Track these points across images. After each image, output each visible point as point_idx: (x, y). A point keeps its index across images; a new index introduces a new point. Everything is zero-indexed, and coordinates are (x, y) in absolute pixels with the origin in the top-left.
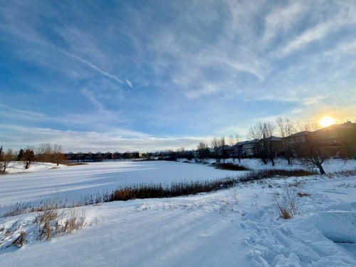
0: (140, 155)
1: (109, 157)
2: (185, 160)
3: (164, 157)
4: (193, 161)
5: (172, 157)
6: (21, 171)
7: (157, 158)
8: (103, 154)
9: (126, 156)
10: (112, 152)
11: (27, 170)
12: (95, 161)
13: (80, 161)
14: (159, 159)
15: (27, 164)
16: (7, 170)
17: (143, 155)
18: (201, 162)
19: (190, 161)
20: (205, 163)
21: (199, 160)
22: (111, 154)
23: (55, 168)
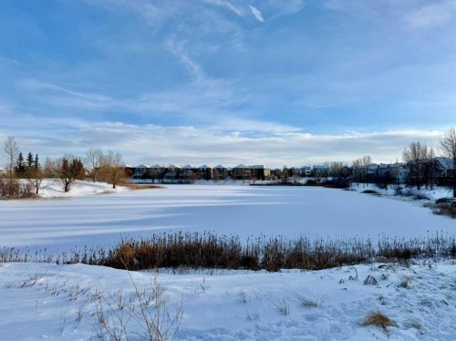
0: (266, 173)
1: (205, 175)
2: (370, 187)
3: (322, 180)
4: (391, 190)
5: (341, 178)
6: (58, 194)
7: (303, 181)
8: (195, 170)
9: (237, 175)
10: (212, 166)
11: (67, 194)
12: (181, 183)
13: (156, 181)
14: (310, 183)
15: (67, 184)
16: (40, 192)
17: (272, 172)
18: (409, 194)
19: (383, 191)
20: (420, 197)
21: (405, 190)
22: (208, 170)
23: (108, 192)
